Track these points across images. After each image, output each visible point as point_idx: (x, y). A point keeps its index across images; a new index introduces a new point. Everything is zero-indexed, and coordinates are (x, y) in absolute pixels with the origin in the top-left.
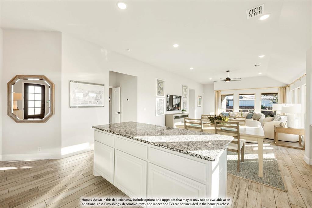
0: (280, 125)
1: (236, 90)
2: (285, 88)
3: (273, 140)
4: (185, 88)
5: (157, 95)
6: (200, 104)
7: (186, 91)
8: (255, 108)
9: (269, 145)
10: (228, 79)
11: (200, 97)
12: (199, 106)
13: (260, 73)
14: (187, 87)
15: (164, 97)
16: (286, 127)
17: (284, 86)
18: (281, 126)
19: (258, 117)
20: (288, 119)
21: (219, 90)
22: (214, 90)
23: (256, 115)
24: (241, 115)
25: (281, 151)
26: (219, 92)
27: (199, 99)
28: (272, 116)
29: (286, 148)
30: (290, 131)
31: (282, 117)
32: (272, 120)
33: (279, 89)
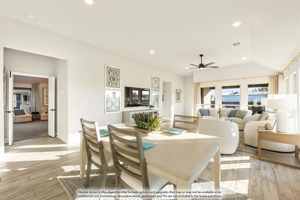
0: (265, 127)
1: (218, 81)
2: (276, 77)
3: (257, 148)
4: (156, 79)
5: (107, 86)
6: (179, 99)
7: (158, 83)
8: (241, 103)
9: (248, 158)
10: (201, 66)
11: (180, 91)
12: (177, 101)
13: (245, 58)
14: (159, 79)
15: (120, 89)
16: (274, 131)
17: (276, 74)
18: (266, 129)
19: (242, 115)
20: (277, 118)
21: (198, 82)
22: (193, 82)
23: (241, 112)
24: (219, 112)
25: (264, 174)
26: (198, 84)
27: (178, 94)
28: (260, 112)
29: (273, 165)
30: (280, 137)
31: (270, 115)
32: (259, 119)
33: (270, 78)
